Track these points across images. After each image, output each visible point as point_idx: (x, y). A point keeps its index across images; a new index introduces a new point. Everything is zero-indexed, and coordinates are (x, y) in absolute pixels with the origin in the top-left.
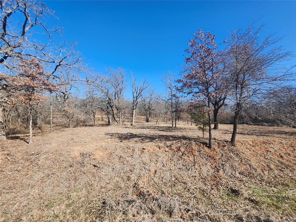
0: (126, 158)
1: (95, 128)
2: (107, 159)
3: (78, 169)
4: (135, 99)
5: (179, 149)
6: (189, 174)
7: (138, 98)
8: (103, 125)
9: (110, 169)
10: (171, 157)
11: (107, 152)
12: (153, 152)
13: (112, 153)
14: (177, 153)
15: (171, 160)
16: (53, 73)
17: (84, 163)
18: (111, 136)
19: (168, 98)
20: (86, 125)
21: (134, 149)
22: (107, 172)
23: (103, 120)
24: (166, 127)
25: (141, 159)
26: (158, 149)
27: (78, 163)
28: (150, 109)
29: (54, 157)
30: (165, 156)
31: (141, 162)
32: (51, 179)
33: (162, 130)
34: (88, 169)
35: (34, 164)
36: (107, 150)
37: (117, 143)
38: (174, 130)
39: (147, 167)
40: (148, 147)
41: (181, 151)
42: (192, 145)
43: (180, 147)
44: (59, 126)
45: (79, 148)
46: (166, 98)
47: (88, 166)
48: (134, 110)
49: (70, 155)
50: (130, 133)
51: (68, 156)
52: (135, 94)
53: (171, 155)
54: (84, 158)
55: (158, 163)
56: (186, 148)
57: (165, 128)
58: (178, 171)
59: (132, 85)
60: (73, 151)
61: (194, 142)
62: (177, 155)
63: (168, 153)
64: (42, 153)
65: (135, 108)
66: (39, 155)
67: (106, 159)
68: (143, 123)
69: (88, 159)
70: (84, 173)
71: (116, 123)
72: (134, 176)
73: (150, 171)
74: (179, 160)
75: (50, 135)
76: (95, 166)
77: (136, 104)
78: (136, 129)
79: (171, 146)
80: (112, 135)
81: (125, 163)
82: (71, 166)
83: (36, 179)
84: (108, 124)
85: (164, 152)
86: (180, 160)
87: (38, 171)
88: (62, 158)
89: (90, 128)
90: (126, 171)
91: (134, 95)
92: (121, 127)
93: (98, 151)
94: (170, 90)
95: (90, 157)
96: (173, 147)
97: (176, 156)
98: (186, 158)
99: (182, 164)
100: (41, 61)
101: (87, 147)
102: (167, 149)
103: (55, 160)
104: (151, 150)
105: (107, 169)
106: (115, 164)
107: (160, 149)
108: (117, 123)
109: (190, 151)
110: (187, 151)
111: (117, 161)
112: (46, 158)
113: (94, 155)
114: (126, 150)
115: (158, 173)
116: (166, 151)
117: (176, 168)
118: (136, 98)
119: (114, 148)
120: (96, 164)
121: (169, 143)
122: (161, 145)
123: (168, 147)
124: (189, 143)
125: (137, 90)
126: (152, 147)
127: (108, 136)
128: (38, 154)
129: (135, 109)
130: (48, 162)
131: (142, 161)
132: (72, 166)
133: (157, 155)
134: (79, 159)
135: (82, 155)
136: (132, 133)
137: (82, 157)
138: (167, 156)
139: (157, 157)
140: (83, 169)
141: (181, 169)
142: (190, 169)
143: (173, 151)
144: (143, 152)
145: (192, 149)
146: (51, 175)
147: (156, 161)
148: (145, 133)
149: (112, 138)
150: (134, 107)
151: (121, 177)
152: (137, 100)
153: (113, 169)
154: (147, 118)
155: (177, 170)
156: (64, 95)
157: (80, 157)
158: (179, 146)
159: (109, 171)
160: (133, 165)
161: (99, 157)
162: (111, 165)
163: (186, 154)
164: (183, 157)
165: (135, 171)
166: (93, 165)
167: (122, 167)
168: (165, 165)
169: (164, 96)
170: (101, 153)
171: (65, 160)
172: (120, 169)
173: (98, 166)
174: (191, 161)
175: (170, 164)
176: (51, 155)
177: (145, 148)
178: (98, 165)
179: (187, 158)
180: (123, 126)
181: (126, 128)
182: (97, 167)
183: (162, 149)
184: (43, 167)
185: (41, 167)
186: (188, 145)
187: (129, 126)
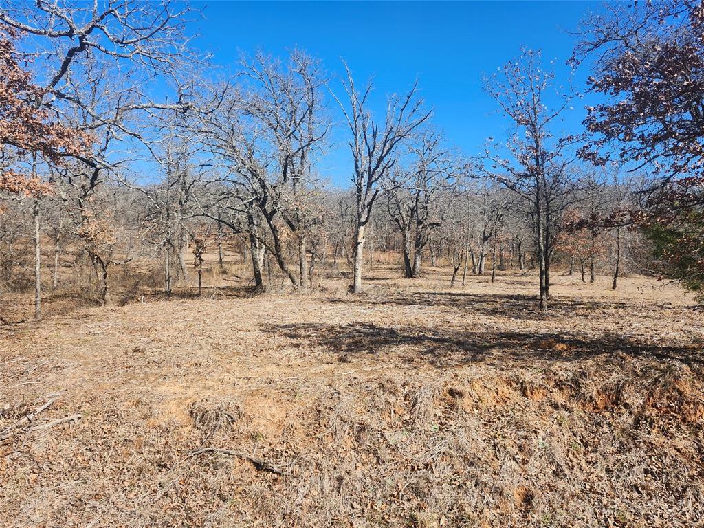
0: (387, 434)
1: (208, 305)
2: (304, 436)
3: (192, 480)
4: (364, 181)
5: (615, 398)
6: (684, 514)
7: (376, 175)
8: (234, 293)
9: (326, 480)
10: (584, 433)
11: (297, 407)
12: (498, 407)
13: (323, 410)
14: (607, 414)
15: (586, 445)
16: (54, 83)
17: (212, 451)
18: (292, 337)
19: (521, 169)
20: (169, 294)
21: (414, 393)
22: (315, 493)
23: (224, 272)
24: (501, 297)
25: (450, 438)
26: (516, 396)
27: (188, 451)
28: (419, 223)
29: (86, 425)
30: (556, 426)
31: (453, 452)
32: (92, 518)
33: (494, 312)
34: (232, 477)
35: (16, 454)
36: (297, 399)
37: (326, 367)
38: (552, 312)
39: (485, 478)
40: (472, 387)
41: (626, 406)
42: (676, 378)
43: (619, 389)
44: (65, 296)
45: (177, 389)
46: (510, 170)
47: (232, 465)
48: (362, 228)
49: (152, 419)
50: (363, 325)
51: (144, 423)
52: (364, 159)
53: (582, 424)
54: (209, 433)
55: (532, 461)
56: (651, 394)
57: (500, 302)
58: (632, 499)
59: (351, 121)
60: (162, 399)
61: (684, 366)
62: (610, 425)
63: (567, 414)
64: (39, 409)
65: (363, 220)
66: (31, 417)
67: (300, 436)
68: (394, 282)
69: (228, 436)
70: (220, 496)
71: (288, 282)
72: (436, 516)
73: (501, 494)
74: (622, 448)
75: (44, 333)
76: (259, 466)
77: (370, 204)
78: (377, 307)
79: (577, 383)
80: (293, 332)
81: (384, 452)
82: (162, 466)
83: (33, 518)
84: (256, 288)
85: (548, 409)
86: (630, 450)
87: (36, 482)
88: (122, 431)
89: (189, 303)
90: (395, 494)
91: (359, 164)
92: (313, 299)
93: (262, 403)
94: (529, 134)
95: (235, 427)
96: (590, 387)
97: (606, 429)
98: (656, 437)
99: (644, 466)
100: (19, 31)
101: (211, 383)
102: (559, 397)
103: (96, 438)
104: (489, 400)
105: (313, 480)
106: (342, 461)
107: (524, 395)
108: (293, 282)
109: (671, 407)
110: (654, 406)
111: (350, 444)
112: (59, 431)
113: (250, 419)
114: (381, 398)
115: (541, 507)
116: (556, 407)
117: (618, 486)
118: (370, 177)
119: (326, 388)
120: (262, 460)
121: (564, 369)
122: (527, 376)
123: (561, 389)
124: (664, 372)
125: (371, 143)
126: (488, 385)
127: (278, 339)
128: (25, 414)
129: (364, 224)
130: (69, 448)
131: (459, 449)
132: (165, 466)
133: (519, 425)
134: (190, 434)
135: (199, 416)
136: (371, 326)
137: (199, 425)
138: (565, 429)
139: (522, 433)
140: (212, 479)
141: (643, 492)
142: (689, 492)
143: (589, 407)
144: (452, 407)
145: (682, 399)
146: (92, 502)
147: (521, 448)
148: (430, 324)
149: (297, 346)
150: (359, 215)
151: (378, 518)
152: (374, 186)
153: (338, 479)
154: (407, 260)
155: (625, 494)
156: (93, 170)
157: (190, 428)
158: (618, 385)
159: (322, 488)
160: (421, 466)
161: (272, 429)
162: (326, 462)
163: (652, 422)
164: (642, 435)
165: (435, 491)
166: (250, 460)
167: (374, 476)
168: (567, 471)
169: (500, 161)
170: (274, 410)
171: (134, 438)
172: (368, 481)
173: (276, 469)
174: (684, 455)
175: (583, 463)
176: (75, 416)
177: (458, 387)
178: (271, 462)
179: (662, 439)
180: (317, 295)
181: (335, 301)
182: (269, 470)
183: (538, 397)
184: (54, 468)
185: (45, 467)
186: (656, 380)
187: (343, 294)
